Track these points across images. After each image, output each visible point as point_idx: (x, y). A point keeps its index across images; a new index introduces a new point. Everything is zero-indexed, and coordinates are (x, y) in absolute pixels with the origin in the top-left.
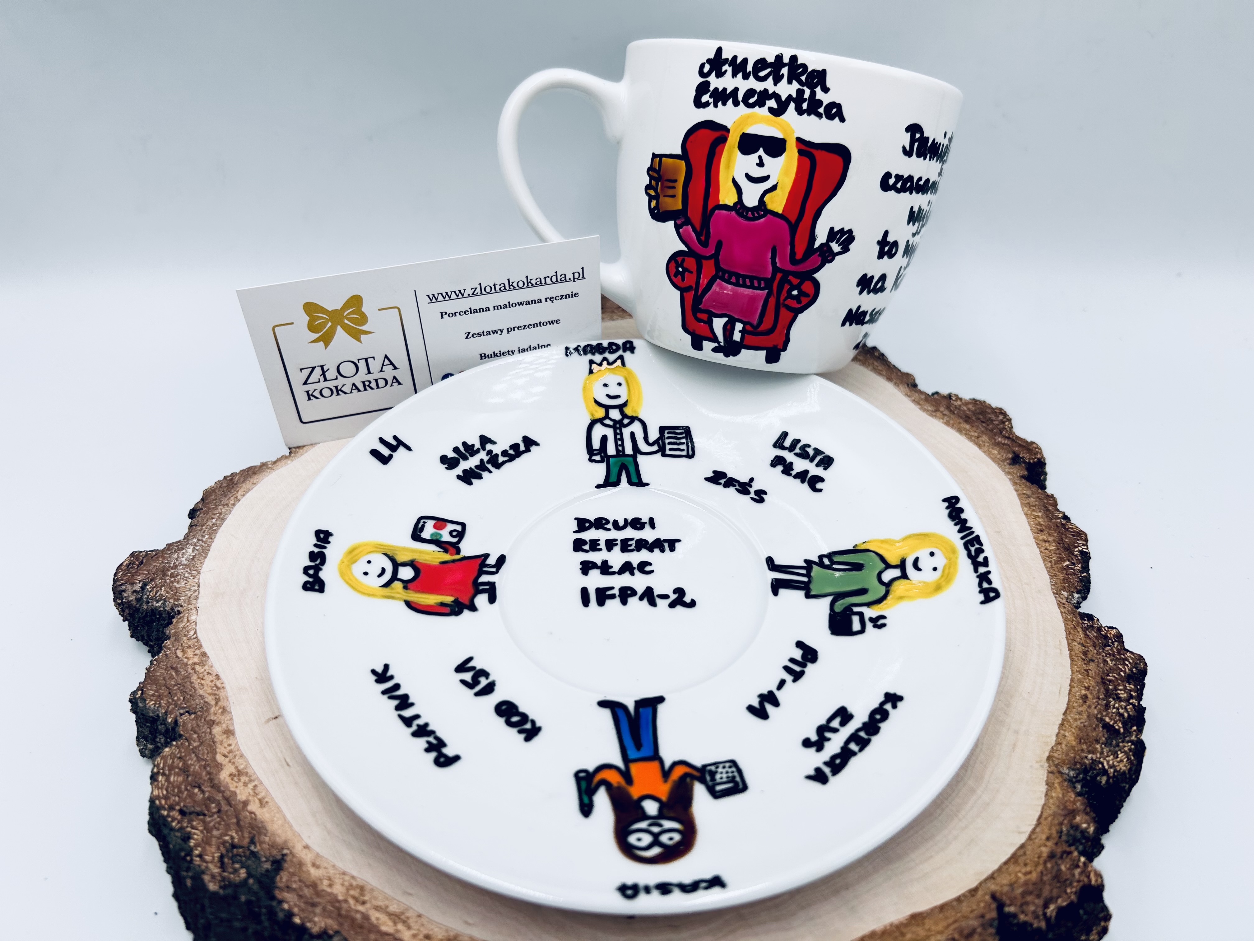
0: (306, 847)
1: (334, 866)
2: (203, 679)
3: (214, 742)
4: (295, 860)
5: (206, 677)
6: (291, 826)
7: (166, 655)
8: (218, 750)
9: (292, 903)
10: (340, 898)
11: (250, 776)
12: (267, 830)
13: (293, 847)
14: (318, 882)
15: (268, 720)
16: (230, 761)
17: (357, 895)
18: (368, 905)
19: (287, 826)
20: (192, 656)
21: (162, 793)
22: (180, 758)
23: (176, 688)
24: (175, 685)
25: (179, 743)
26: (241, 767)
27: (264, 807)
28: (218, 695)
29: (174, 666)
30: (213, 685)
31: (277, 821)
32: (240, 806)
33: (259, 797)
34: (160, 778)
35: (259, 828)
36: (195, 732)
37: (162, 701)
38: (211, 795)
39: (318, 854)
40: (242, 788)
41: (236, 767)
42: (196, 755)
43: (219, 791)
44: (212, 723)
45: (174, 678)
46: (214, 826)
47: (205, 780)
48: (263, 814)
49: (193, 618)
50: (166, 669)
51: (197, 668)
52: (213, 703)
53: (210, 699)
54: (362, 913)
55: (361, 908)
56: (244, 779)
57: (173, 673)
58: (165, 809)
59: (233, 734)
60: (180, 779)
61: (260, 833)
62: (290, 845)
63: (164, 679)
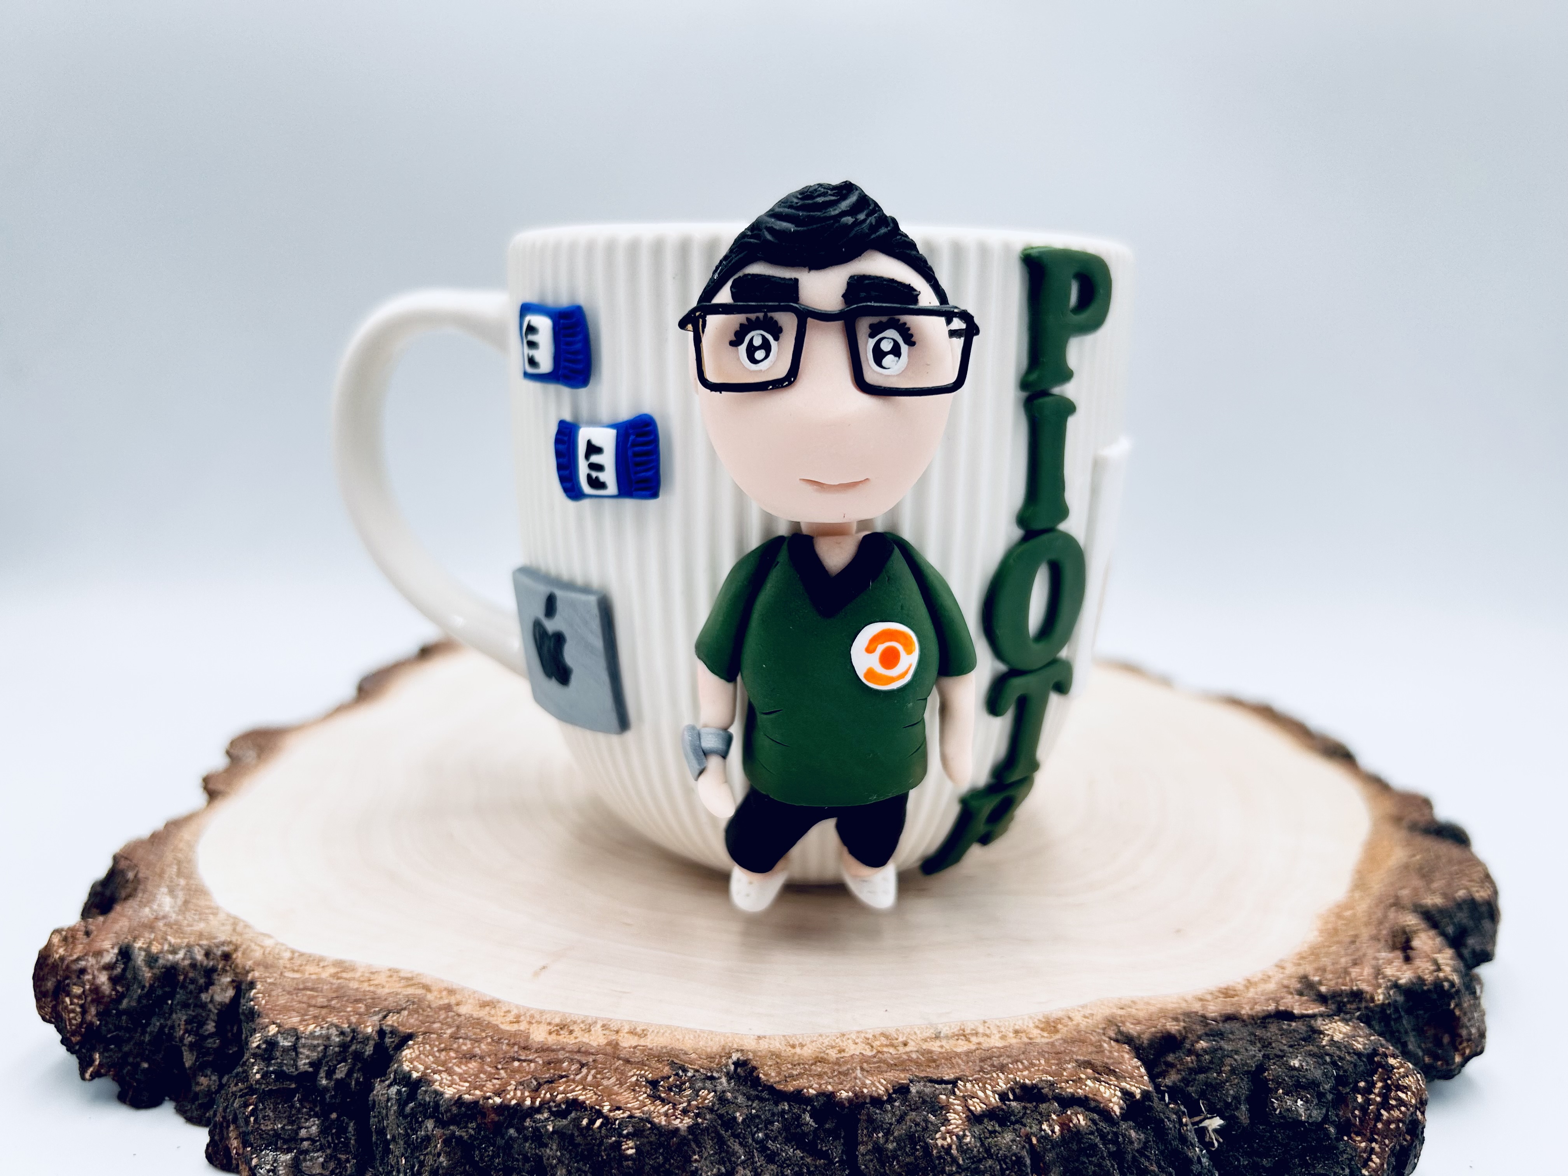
0: (759, 1037)
1: (821, 1035)
2: (370, 980)
3: (478, 1019)
4: (759, 1054)
5: (372, 977)
6: (712, 1032)
7: (270, 984)
8: (494, 1022)
9: (815, 1086)
10: (870, 1054)
11: (583, 1022)
12: (682, 1050)
13: (742, 1046)
14: (822, 1055)
15: (536, 974)
16: (530, 1023)
17: (885, 1042)
18: (911, 1043)
19: (702, 1035)
20: (320, 970)
21: (463, 1086)
22: (440, 1051)
23: (333, 1002)
24: (329, 1001)
25: (420, 1039)
26: (557, 1020)
27: (646, 1035)
28: (419, 983)
29: (301, 986)
30: (398, 979)
31: (684, 1037)
32: (609, 1049)
33: (626, 1030)
34: (437, 1077)
35: (667, 1053)
36: (434, 1023)
37: (329, 1020)
38: (546, 1059)
39: (784, 1036)
40: (586, 1035)
41: (549, 1024)
42: (465, 1039)
43: (553, 1051)
44: (448, 1008)
45: (317, 996)
46: (594, 1077)
47: (517, 1052)
48: (653, 1042)
49: (268, 943)
50: (289, 993)
51: (344, 975)
52: (420, 991)
53: (410, 991)
54: (917, 1051)
55: (908, 1049)
56: (575, 1028)
57: (309, 993)
58: (489, 1098)
59: (499, 1002)
60: (473, 1065)
61: (677, 1057)
62: (735, 1046)
63: (300, 1002)
